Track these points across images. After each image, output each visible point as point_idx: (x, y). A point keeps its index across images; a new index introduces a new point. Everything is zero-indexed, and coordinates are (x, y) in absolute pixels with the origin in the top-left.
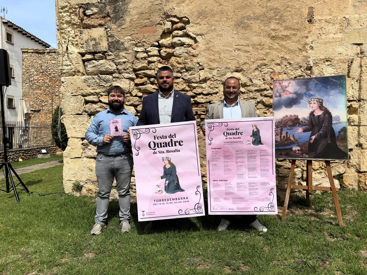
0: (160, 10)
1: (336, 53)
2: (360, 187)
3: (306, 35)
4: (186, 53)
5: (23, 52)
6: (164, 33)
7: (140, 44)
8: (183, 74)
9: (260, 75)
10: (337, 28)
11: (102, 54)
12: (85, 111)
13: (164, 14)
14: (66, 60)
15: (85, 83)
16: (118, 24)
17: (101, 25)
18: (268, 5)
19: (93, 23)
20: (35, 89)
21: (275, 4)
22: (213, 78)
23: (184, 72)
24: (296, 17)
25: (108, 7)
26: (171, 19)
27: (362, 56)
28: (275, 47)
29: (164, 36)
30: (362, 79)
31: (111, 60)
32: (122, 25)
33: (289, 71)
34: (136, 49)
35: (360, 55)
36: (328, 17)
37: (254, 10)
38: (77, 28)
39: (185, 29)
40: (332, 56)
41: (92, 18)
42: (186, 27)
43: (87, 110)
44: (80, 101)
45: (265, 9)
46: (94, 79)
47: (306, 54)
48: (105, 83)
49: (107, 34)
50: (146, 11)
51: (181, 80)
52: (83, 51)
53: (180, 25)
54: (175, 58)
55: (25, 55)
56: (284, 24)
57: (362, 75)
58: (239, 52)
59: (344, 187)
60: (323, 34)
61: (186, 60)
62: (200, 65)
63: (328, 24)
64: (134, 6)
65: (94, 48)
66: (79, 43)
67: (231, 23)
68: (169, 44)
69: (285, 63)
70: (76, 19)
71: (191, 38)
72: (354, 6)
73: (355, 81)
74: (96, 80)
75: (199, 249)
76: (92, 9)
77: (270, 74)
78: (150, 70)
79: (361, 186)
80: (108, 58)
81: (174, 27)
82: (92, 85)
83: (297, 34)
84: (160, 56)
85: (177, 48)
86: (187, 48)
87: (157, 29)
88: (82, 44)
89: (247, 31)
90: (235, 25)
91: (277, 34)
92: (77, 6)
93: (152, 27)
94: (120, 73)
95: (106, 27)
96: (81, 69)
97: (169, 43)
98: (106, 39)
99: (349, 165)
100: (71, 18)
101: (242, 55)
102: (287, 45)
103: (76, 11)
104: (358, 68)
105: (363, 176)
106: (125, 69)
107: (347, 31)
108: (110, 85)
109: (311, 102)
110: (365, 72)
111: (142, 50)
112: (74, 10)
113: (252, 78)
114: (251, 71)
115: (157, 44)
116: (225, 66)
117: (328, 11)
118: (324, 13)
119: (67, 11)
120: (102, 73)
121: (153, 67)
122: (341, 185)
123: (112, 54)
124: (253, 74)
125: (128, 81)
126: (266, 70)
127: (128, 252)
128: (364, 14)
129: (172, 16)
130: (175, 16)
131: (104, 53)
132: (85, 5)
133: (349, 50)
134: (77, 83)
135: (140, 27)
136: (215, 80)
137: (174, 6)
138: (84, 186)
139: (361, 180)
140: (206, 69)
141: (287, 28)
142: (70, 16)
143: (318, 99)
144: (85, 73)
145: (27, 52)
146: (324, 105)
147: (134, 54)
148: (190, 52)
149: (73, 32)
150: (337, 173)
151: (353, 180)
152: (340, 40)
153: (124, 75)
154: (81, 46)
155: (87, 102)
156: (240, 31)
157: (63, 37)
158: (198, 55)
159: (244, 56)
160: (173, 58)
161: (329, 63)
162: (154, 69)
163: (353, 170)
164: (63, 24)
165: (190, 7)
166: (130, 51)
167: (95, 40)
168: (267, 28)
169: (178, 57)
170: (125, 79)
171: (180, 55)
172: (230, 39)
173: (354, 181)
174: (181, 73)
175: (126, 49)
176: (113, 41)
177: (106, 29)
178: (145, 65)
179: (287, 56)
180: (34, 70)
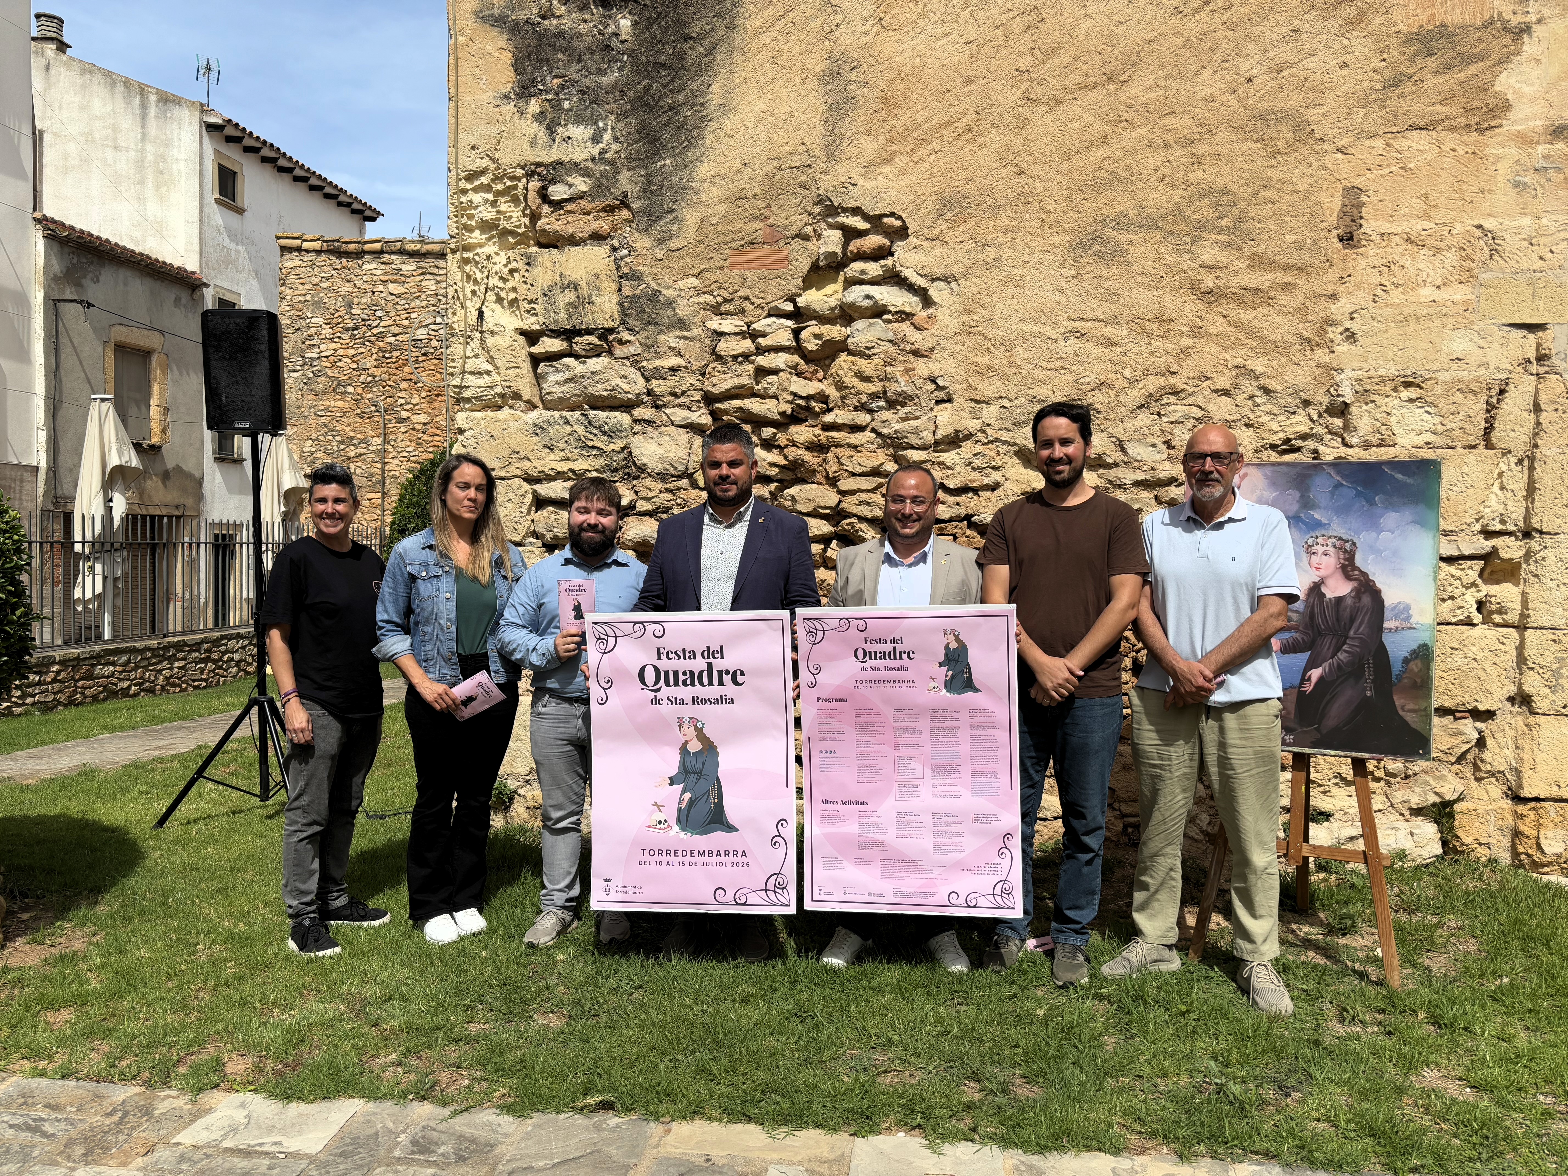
0: (803, 186)
1: (1444, 358)
2: (1519, 854)
3: (1330, 290)
4: (890, 341)
5: (284, 249)
6: (815, 267)
7: (730, 307)
8: (876, 415)
9: (1156, 428)
10: (1448, 266)
11: (599, 338)
12: (535, 534)
13: (820, 202)
14: (476, 356)
15: (536, 438)
16: (656, 234)
17: (597, 237)
18: (1192, 177)
19: (571, 230)
20: (325, 392)
21: (1218, 174)
22: (984, 431)
23: (881, 408)
24: (1294, 223)
25: (624, 177)
26: (843, 219)
27: (1542, 370)
28: (1213, 330)
29: (815, 277)
30: (1538, 455)
31: (627, 358)
32: (670, 238)
33: (1265, 419)
34: (715, 323)
35: (1534, 368)
36: (1416, 226)
37: (1141, 195)
38: (517, 244)
39: (892, 255)
40: (1426, 369)
41: (569, 212)
42: (894, 248)
43: (540, 529)
44: (517, 499)
45: (1180, 192)
46: (568, 422)
47: (1327, 359)
48: (604, 438)
49: (618, 268)
50: (755, 192)
51: (868, 435)
52: (533, 324)
53: (875, 240)
54: (850, 358)
55: (291, 261)
56: (1248, 249)
57: (1540, 442)
58: (1081, 343)
59: (1457, 852)
60: (1397, 286)
61: (888, 369)
62: (939, 388)
63: (1415, 249)
64: (713, 173)
65: (570, 316)
66: (521, 297)
67: (1057, 239)
68: (832, 309)
69: (1249, 386)
70: (515, 215)
71: (911, 288)
72: (1517, 186)
73: (1513, 460)
74: (575, 427)
75: (892, 1026)
76: (570, 180)
77: (1190, 425)
78: (763, 397)
79: (1521, 849)
80: (619, 351)
81: (852, 248)
82: (562, 445)
83: (1295, 286)
84: (798, 349)
85: (860, 324)
86: (896, 325)
87: (792, 255)
88: (531, 302)
89: (1113, 270)
90: (1071, 248)
91: (1220, 283)
92: (519, 172)
93: (775, 247)
94: (657, 407)
95: (617, 244)
96: (526, 387)
97: (833, 305)
98: (614, 287)
99: (1480, 770)
100: (498, 212)
101: (1093, 356)
102: (1259, 325)
103: (515, 187)
104: (1526, 414)
105: (1532, 813)
106: (675, 395)
107: (1487, 276)
108: (623, 449)
109: (1314, 550)
110: (1551, 429)
111: (737, 330)
112: (509, 183)
113: (1124, 437)
114: (1123, 412)
115: (789, 307)
116: (1030, 392)
117: (1418, 205)
118: (1403, 211)
119: (487, 188)
120: (598, 403)
121: (772, 390)
122: (1445, 843)
123: (632, 338)
124: (1130, 424)
125: (683, 436)
126: (1177, 409)
127: (669, 1019)
128: (1554, 217)
129: (845, 210)
130: (856, 211)
131: (605, 333)
132: (546, 166)
133: (1493, 346)
134: (509, 436)
135: (734, 245)
136: (992, 442)
137: (855, 173)
138: (521, 791)
139: (1523, 828)
140: (958, 401)
141: (1259, 263)
142: (494, 204)
143: (1340, 539)
144: (536, 400)
145: (299, 249)
146: (1359, 561)
147: (708, 342)
148: (904, 339)
149: (502, 259)
150: (1433, 799)
151: (1492, 828)
152: (1460, 309)
153: (673, 414)
154: (528, 307)
155: (540, 503)
156: (1089, 268)
157: (469, 277)
158: (932, 350)
159: (1098, 358)
160: (843, 360)
161: (1412, 393)
162: (776, 397)
163: (1495, 789)
164: (470, 229)
165: (911, 179)
166: (696, 331)
167: (576, 289)
168: (1186, 262)
169: (862, 355)
170: (673, 429)
171: (868, 348)
172: (1051, 296)
173: (1498, 832)
174: (871, 411)
175: (680, 323)
176: (638, 292)
177: (614, 249)
178: (745, 380)
179: (1257, 362)
180: (320, 320)
